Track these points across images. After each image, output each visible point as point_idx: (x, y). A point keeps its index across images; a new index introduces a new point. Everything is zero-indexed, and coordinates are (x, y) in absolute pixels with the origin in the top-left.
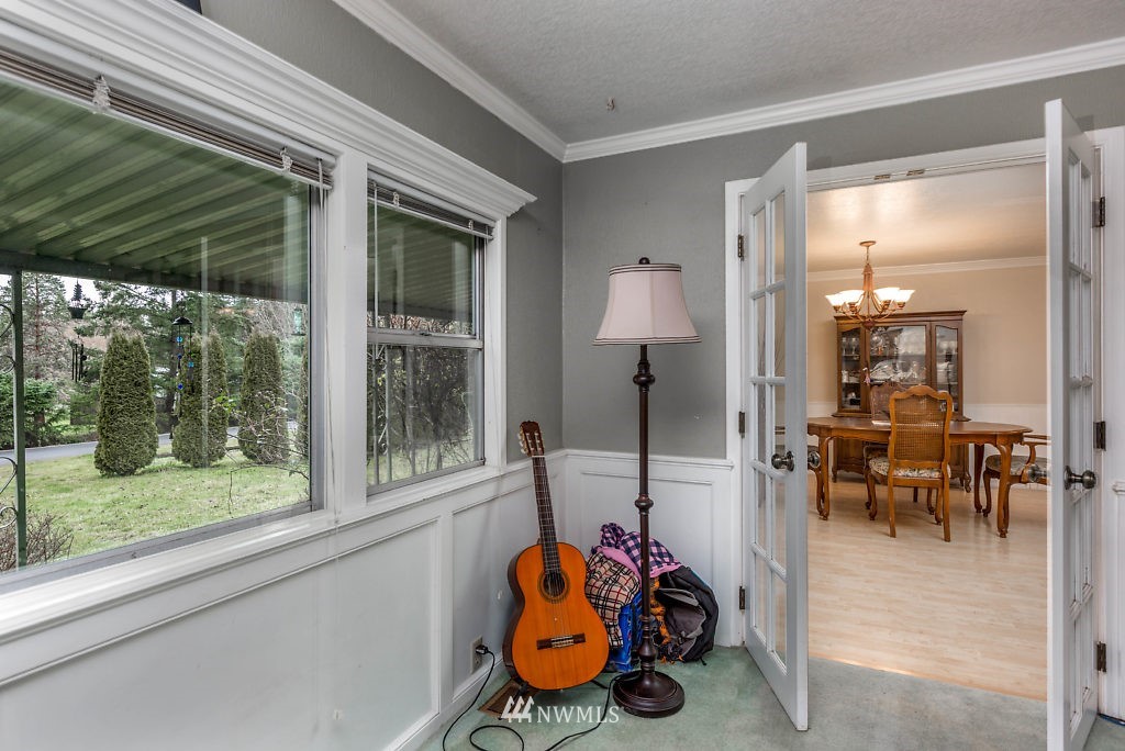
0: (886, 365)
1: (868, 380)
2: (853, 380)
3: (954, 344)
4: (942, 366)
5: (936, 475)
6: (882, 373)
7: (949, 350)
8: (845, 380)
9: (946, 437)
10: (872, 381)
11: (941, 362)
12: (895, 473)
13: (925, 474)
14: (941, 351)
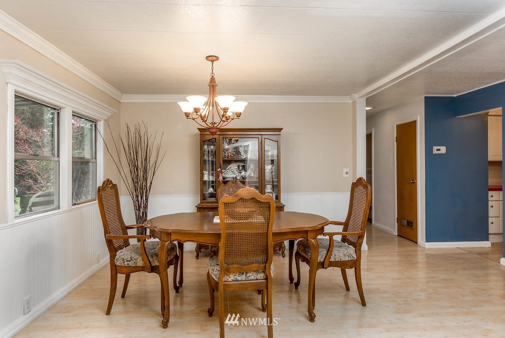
0: (234, 167)
1: (221, 178)
2: (211, 178)
3: (275, 152)
4: (268, 168)
5: (261, 276)
6: (231, 172)
7: (272, 156)
8: (206, 178)
9: (270, 235)
10: (224, 178)
11: (268, 165)
12: (226, 278)
13: (252, 276)
14: (268, 157)
